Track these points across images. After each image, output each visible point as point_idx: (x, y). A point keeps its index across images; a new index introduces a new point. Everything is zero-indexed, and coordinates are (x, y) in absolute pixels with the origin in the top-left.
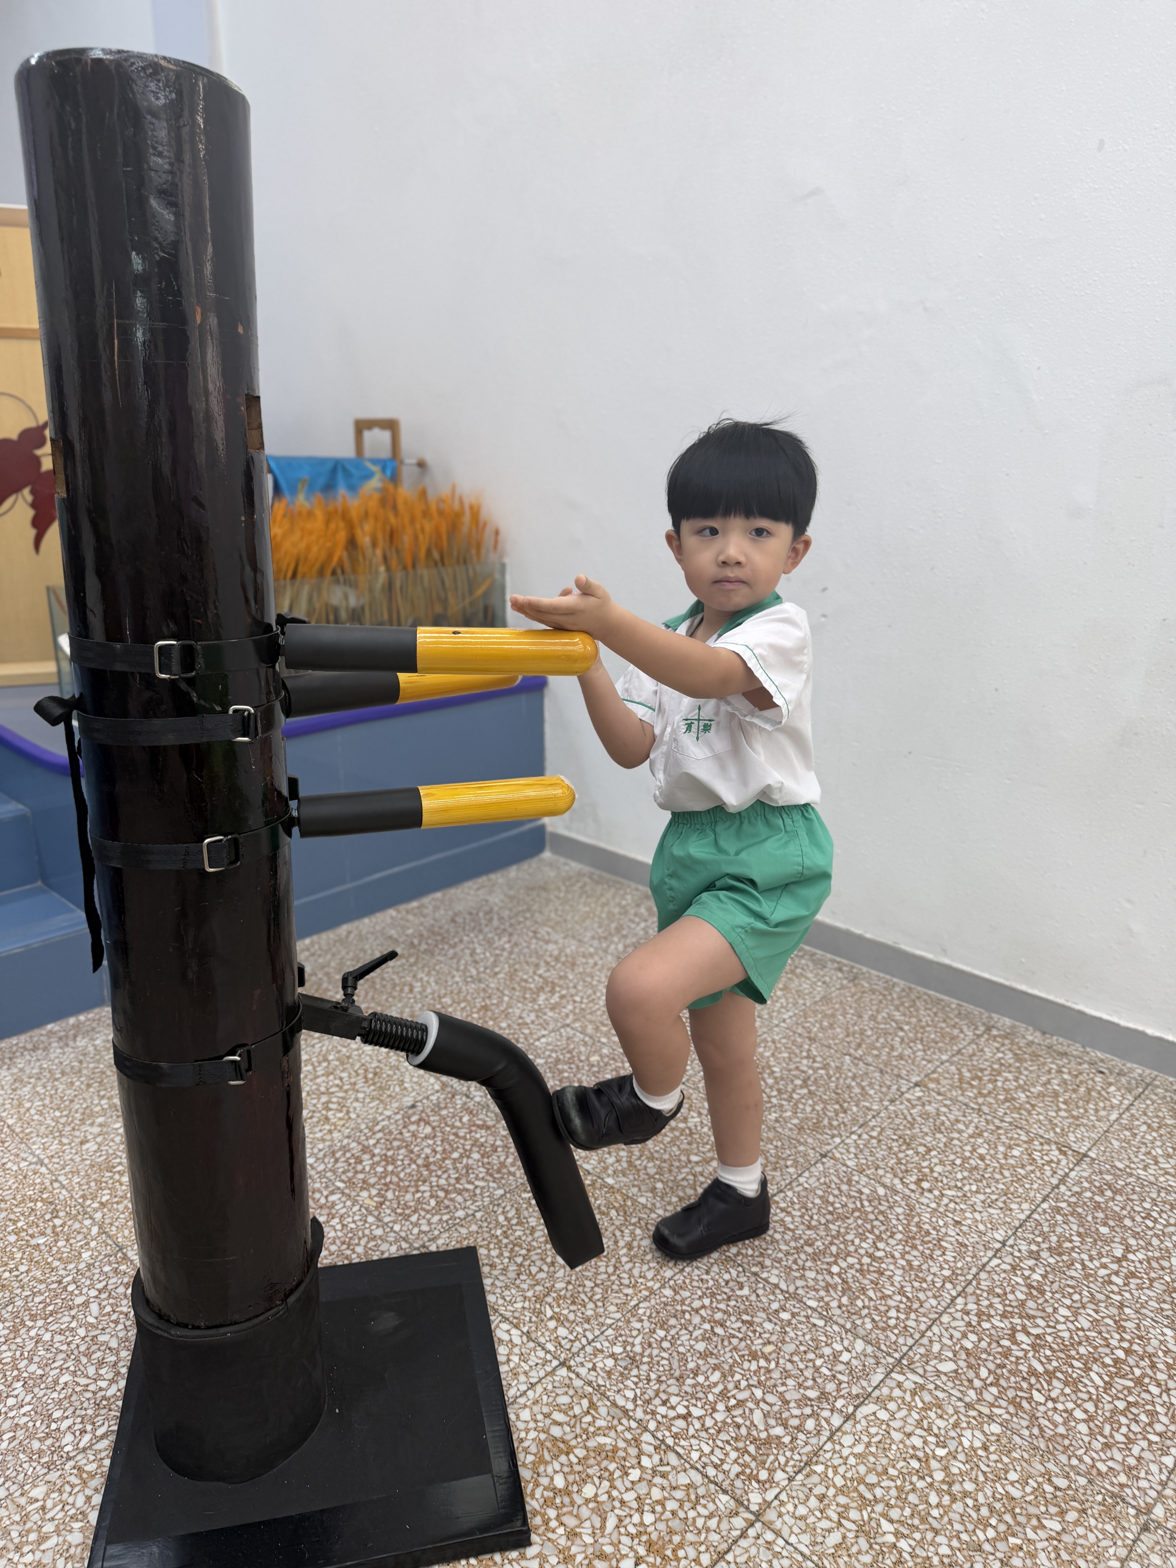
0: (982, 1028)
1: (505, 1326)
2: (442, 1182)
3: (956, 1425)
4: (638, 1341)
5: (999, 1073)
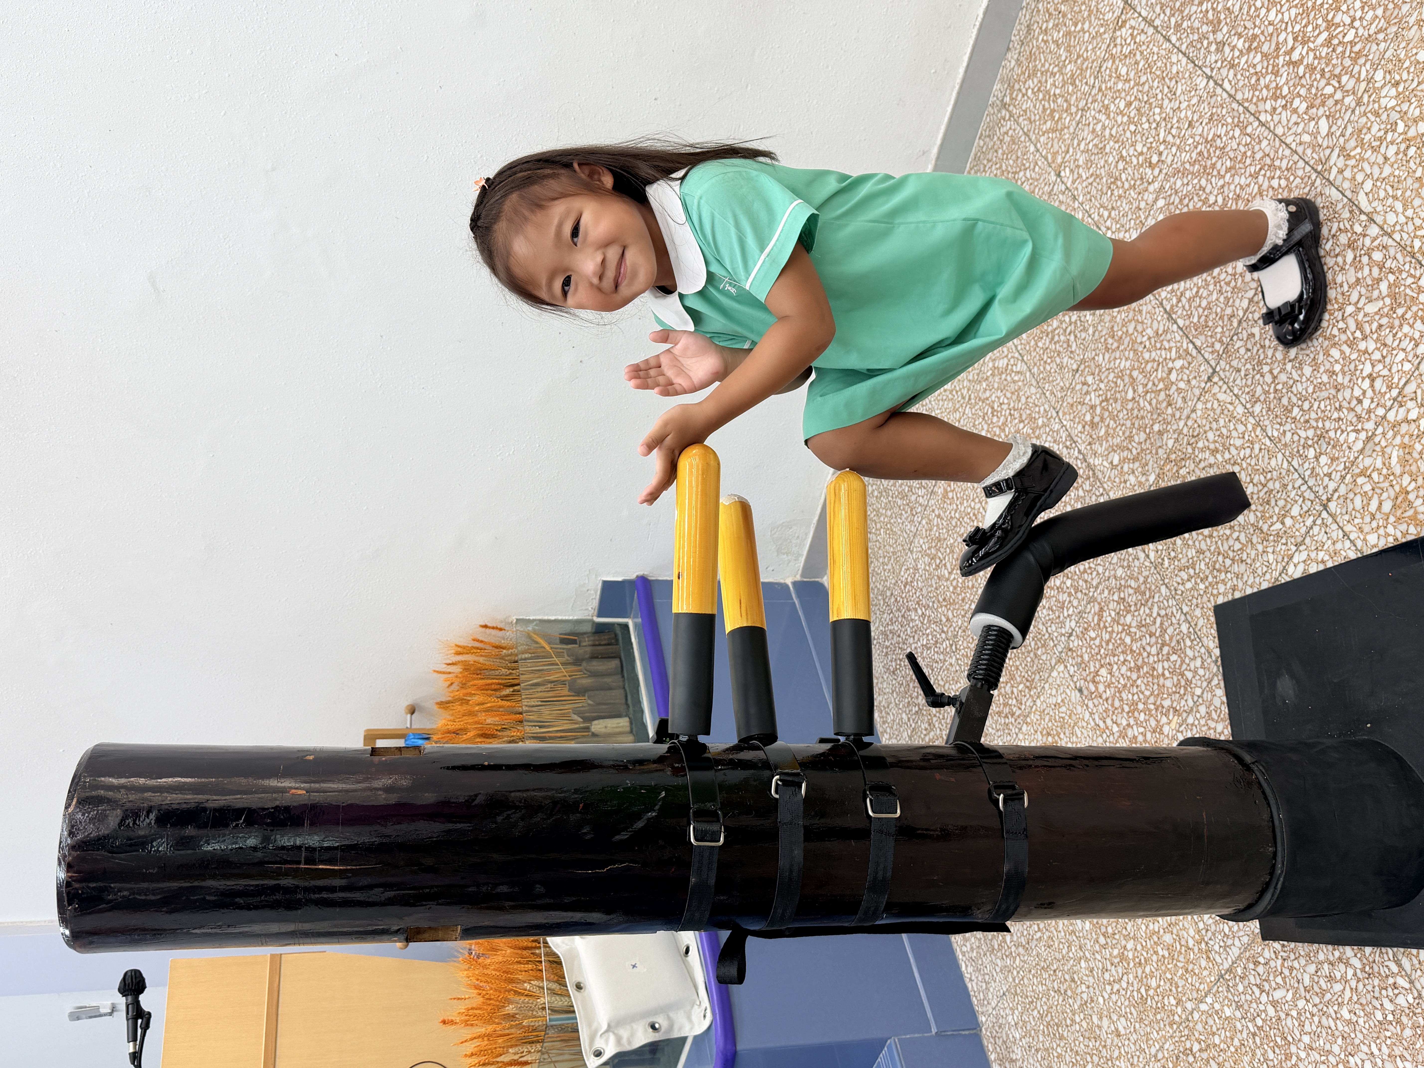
0: (1004, 112)
1: (1291, 569)
2: (1154, 651)
3: (1377, 114)
4: (1303, 434)
5: (1048, 92)
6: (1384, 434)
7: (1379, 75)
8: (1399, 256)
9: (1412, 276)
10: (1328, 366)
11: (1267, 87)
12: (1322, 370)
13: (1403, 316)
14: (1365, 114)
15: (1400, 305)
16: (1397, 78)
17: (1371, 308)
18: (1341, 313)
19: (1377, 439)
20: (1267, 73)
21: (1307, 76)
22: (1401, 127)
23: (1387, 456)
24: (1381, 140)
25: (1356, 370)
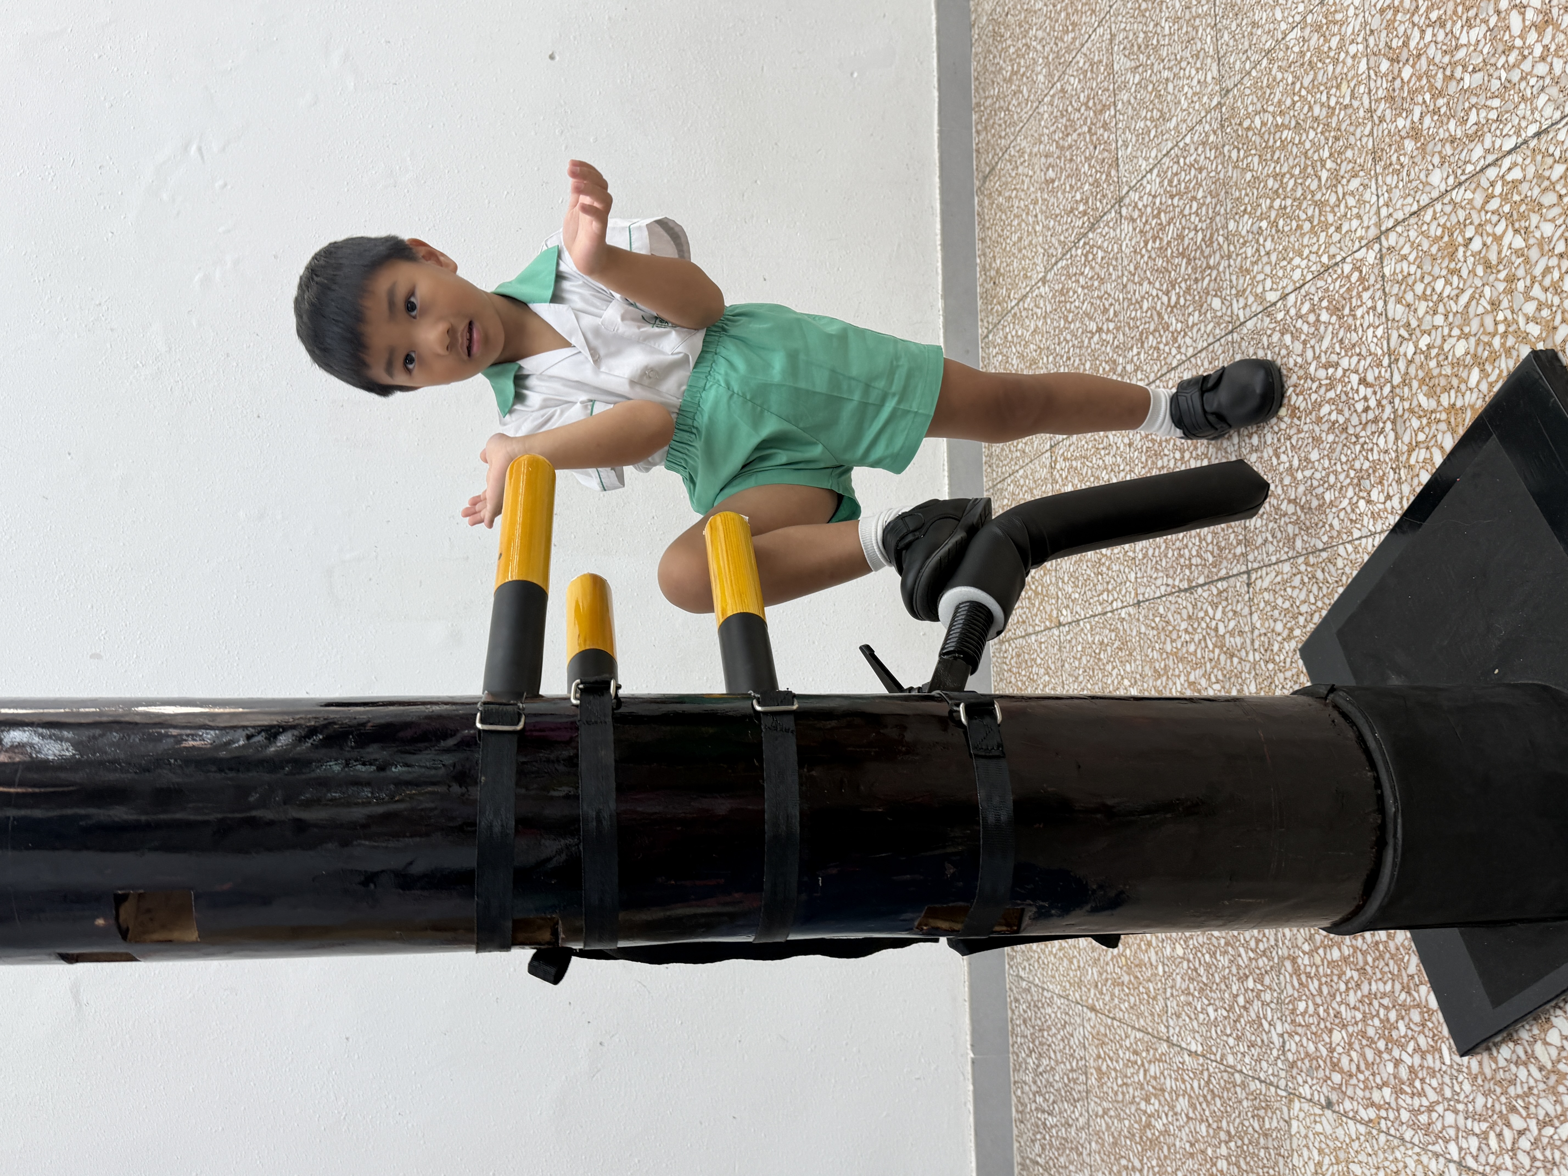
6: (1402, 399)
7: (1232, 225)
8: (1320, 283)
9: (1336, 279)
10: (1325, 427)
11: (1167, 344)
12: (1324, 435)
13: (1351, 310)
14: (1237, 255)
15: (1343, 307)
16: (1242, 208)
17: (1326, 343)
18: (1309, 381)
19: (1400, 412)
20: (1161, 336)
21: (1188, 297)
22: (1264, 224)
23: (1416, 409)
24: (1258, 250)
25: (1347, 394)
